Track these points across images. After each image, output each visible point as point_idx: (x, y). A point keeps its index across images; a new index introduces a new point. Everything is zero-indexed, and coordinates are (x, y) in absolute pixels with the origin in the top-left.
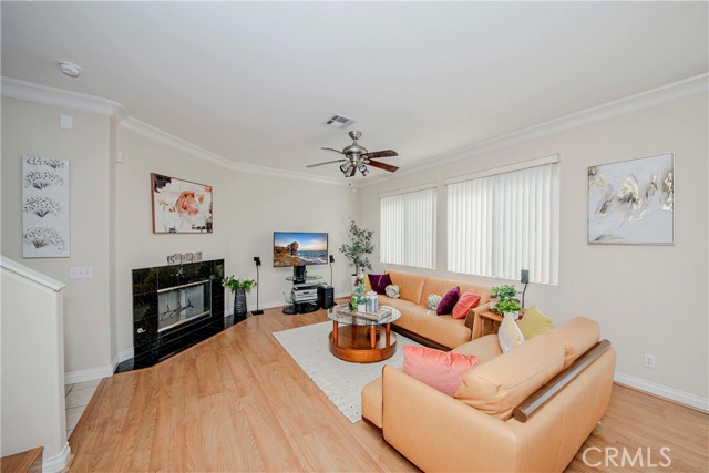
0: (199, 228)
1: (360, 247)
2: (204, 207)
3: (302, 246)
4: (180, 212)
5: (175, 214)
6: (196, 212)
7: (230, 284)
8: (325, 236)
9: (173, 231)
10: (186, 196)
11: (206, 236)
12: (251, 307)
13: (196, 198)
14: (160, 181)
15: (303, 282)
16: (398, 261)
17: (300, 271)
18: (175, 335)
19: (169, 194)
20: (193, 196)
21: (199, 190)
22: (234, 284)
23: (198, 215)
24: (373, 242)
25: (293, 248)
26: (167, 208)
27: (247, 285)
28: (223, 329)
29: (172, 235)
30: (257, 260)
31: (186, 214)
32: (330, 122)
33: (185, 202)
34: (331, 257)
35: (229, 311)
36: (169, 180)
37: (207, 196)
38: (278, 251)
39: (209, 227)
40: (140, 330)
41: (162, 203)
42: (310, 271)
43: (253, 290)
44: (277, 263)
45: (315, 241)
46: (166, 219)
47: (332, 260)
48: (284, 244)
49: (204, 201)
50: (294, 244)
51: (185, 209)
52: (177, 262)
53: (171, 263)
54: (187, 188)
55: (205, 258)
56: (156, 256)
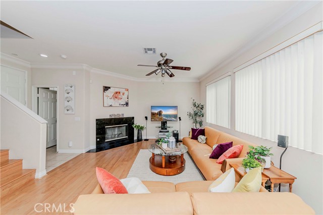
0: (122, 105)
1: (198, 112)
2: (125, 97)
3: (164, 112)
5: (112, 100)
7: (135, 127)
8: (175, 107)
9: (111, 106)
10: (117, 93)
11: (125, 108)
12: (144, 138)
13: (121, 94)
14: (106, 88)
15: (166, 129)
16: (213, 122)
17: (164, 124)
19: (110, 93)
20: (120, 93)
21: (122, 91)
22: (137, 127)
24: (203, 111)
25: (160, 113)
26: (109, 98)
27: (142, 128)
28: (133, 142)
29: (111, 108)
30: (146, 118)
32: (146, 52)
33: (117, 95)
34: (180, 118)
35: (135, 138)
36: (110, 88)
37: (126, 93)
38: (153, 114)
39: (127, 104)
40: (98, 140)
41: (107, 96)
42: (168, 124)
43: (145, 130)
44: (153, 120)
45: (171, 110)
46: (109, 102)
47: (180, 120)
48: (156, 111)
49: (125, 94)
50: (160, 111)
51: (116, 98)
52: (113, 117)
53: (111, 118)
54: (117, 90)
55: (125, 116)
56: (106, 115)
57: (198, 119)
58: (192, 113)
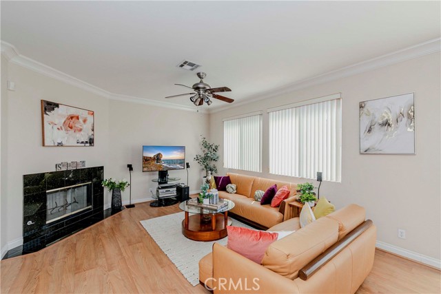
0: (82, 142)
1: (209, 157)
2: (87, 127)
3: (166, 156)
4: (66, 130)
5: (62, 132)
6: (81, 130)
7: (108, 185)
8: (182, 148)
9: (60, 145)
10: (72, 118)
11: (88, 148)
12: (125, 202)
13: (81, 120)
14: (49, 106)
15: (166, 183)
16: (236, 167)
17: (163, 174)
18: (62, 225)
19: (57, 116)
20: (78, 118)
21: (83, 114)
22: (112, 185)
23: (82, 133)
24: (218, 153)
25: (158, 158)
26: (55, 127)
27: (122, 186)
28: (102, 219)
29: (60, 148)
30: (130, 167)
31: (71, 131)
32: (182, 66)
33: (71, 122)
34: (187, 164)
35: (107, 205)
36: (57, 105)
37: (90, 119)
38: (146, 160)
39: (91, 142)
40: (30, 223)
41: (51, 123)
42: (171, 175)
43: (127, 189)
44: (145, 169)
45: (175, 152)
46: (55, 135)
47: (188, 166)
48: (152, 155)
49: (88, 122)
50: (159, 154)
51: (71, 128)
52: (64, 169)
53: (59, 170)
54: (73, 112)
55: (87, 166)
56: (46, 164)
58: (203, 156)
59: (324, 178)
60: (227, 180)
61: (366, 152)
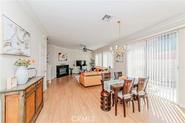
2: (66, 57)
5: (62, 58)
8: (85, 61)
11: (66, 61)
12: (73, 73)
14: (60, 54)
17: (81, 67)
18: (62, 75)
19: (61, 55)
21: (65, 54)
22: (70, 69)
24: (94, 62)
27: (72, 69)
28: (68, 75)
30: (74, 65)
33: (63, 57)
34: (87, 65)
35: (70, 73)
37: (66, 55)
39: (66, 60)
40: (57, 74)
41: (60, 57)
42: (83, 67)
43: (73, 70)
44: (77, 65)
46: (61, 59)
53: (61, 65)
54: (63, 54)
55: (66, 65)
56: (59, 64)
57: (93, 65)
58: (91, 63)
59: (111, 67)
60: (95, 68)
61: (117, 61)
